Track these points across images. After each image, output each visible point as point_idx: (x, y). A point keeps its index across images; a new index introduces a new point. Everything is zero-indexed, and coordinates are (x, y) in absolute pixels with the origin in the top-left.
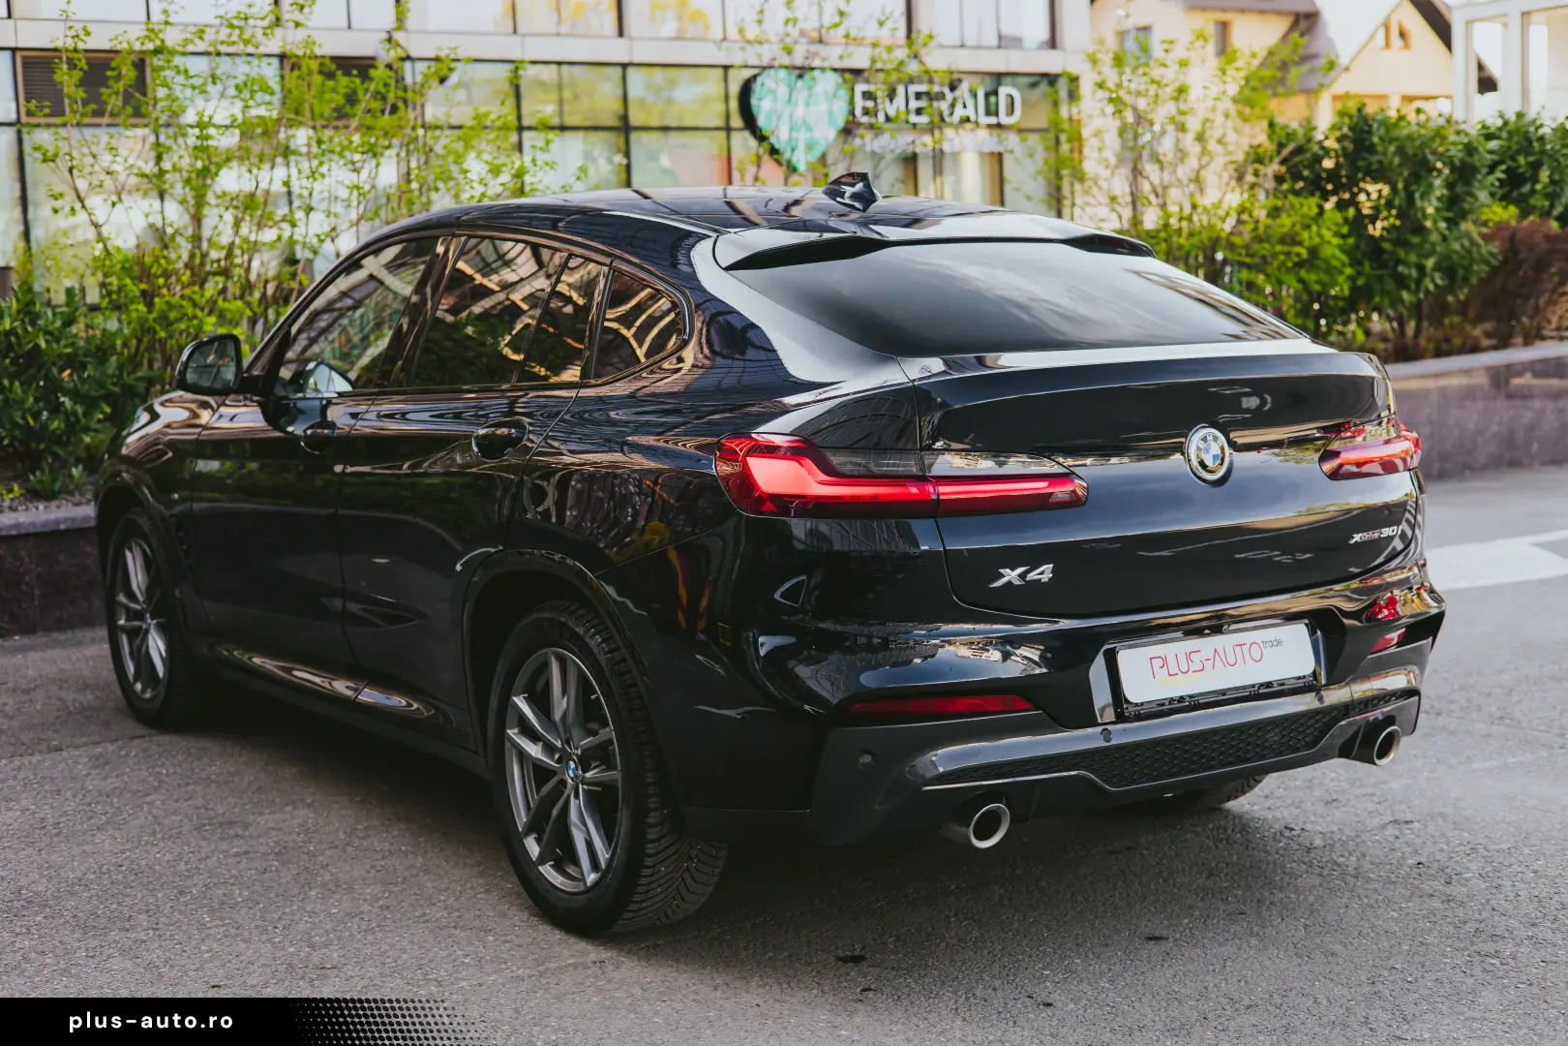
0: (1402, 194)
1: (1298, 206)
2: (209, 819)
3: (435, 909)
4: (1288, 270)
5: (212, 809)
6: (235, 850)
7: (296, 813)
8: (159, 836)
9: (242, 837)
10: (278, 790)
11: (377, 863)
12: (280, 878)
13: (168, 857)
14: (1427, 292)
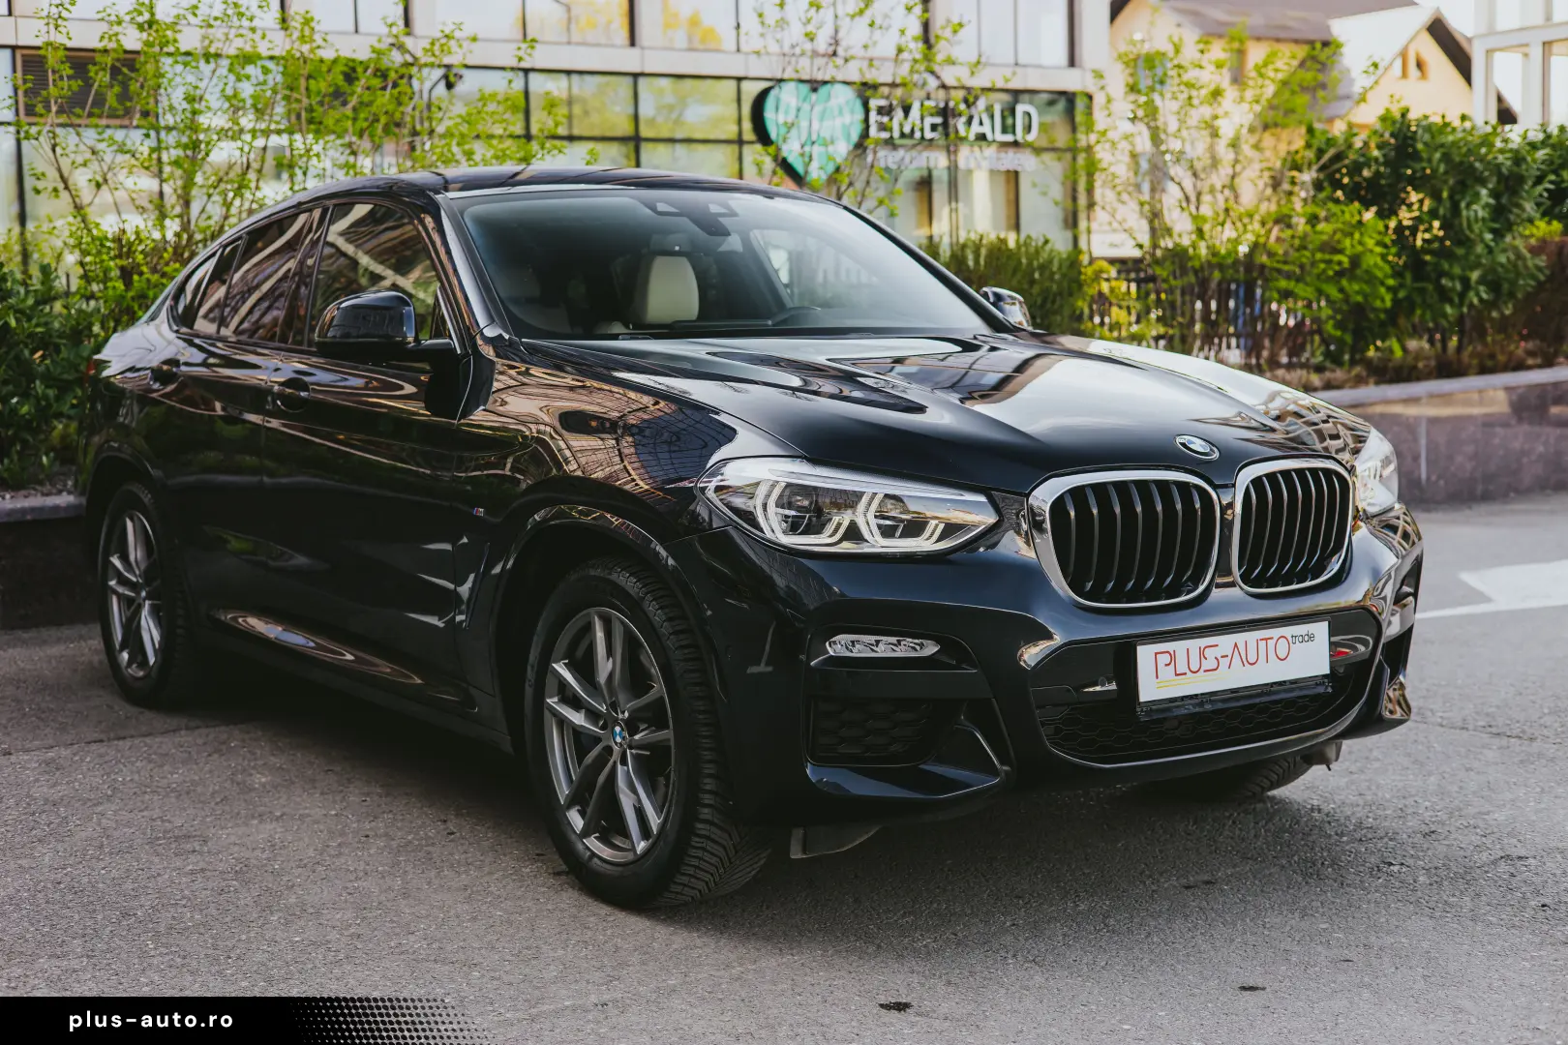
0: (1448, 204)
1: (1340, 213)
2: (165, 832)
3: (412, 938)
4: (1329, 279)
5: (170, 822)
6: (190, 867)
7: (262, 827)
8: (107, 850)
9: (201, 853)
10: (245, 801)
11: (349, 885)
12: (239, 899)
13: (114, 873)
14: (1471, 306)
